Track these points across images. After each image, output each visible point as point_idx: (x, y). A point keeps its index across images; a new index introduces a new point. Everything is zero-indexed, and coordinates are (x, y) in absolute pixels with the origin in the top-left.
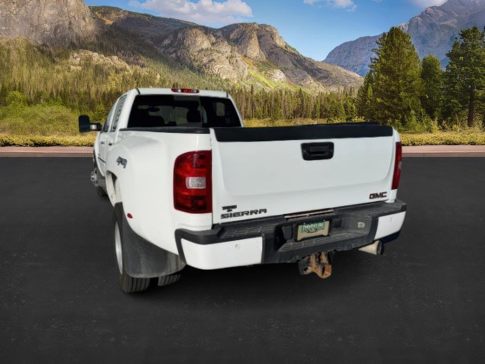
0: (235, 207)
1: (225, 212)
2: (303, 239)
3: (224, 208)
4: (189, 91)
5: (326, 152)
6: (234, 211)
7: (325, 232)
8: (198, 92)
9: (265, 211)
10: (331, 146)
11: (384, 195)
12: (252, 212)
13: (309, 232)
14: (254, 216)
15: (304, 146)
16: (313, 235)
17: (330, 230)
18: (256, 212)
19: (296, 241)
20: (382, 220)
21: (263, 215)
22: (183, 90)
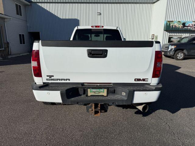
0: (53, 76)
1: (48, 78)
2: (91, 96)
3: (47, 76)
4: (99, 27)
5: (103, 54)
6: (52, 78)
7: (105, 94)
8: (103, 27)
9: (69, 80)
10: (106, 51)
11: (146, 80)
12: (62, 80)
13: (95, 93)
14: (63, 81)
15: (88, 50)
16: (97, 94)
17: (108, 94)
18: (64, 80)
19: (87, 96)
20: (136, 93)
21: (68, 81)
22: (96, 27)
